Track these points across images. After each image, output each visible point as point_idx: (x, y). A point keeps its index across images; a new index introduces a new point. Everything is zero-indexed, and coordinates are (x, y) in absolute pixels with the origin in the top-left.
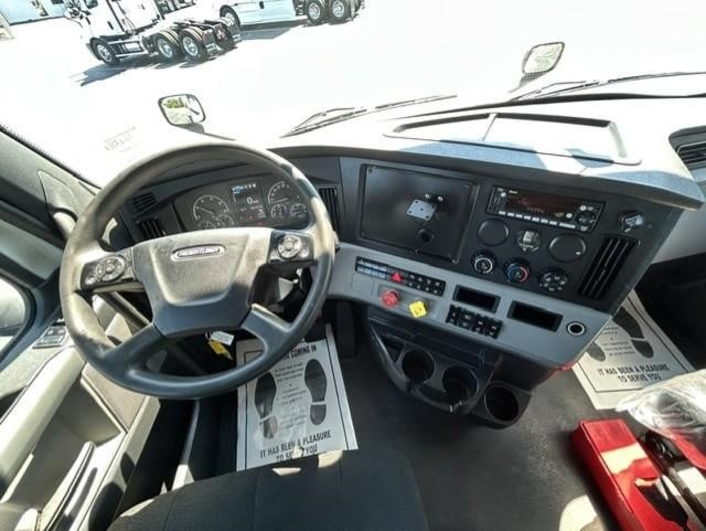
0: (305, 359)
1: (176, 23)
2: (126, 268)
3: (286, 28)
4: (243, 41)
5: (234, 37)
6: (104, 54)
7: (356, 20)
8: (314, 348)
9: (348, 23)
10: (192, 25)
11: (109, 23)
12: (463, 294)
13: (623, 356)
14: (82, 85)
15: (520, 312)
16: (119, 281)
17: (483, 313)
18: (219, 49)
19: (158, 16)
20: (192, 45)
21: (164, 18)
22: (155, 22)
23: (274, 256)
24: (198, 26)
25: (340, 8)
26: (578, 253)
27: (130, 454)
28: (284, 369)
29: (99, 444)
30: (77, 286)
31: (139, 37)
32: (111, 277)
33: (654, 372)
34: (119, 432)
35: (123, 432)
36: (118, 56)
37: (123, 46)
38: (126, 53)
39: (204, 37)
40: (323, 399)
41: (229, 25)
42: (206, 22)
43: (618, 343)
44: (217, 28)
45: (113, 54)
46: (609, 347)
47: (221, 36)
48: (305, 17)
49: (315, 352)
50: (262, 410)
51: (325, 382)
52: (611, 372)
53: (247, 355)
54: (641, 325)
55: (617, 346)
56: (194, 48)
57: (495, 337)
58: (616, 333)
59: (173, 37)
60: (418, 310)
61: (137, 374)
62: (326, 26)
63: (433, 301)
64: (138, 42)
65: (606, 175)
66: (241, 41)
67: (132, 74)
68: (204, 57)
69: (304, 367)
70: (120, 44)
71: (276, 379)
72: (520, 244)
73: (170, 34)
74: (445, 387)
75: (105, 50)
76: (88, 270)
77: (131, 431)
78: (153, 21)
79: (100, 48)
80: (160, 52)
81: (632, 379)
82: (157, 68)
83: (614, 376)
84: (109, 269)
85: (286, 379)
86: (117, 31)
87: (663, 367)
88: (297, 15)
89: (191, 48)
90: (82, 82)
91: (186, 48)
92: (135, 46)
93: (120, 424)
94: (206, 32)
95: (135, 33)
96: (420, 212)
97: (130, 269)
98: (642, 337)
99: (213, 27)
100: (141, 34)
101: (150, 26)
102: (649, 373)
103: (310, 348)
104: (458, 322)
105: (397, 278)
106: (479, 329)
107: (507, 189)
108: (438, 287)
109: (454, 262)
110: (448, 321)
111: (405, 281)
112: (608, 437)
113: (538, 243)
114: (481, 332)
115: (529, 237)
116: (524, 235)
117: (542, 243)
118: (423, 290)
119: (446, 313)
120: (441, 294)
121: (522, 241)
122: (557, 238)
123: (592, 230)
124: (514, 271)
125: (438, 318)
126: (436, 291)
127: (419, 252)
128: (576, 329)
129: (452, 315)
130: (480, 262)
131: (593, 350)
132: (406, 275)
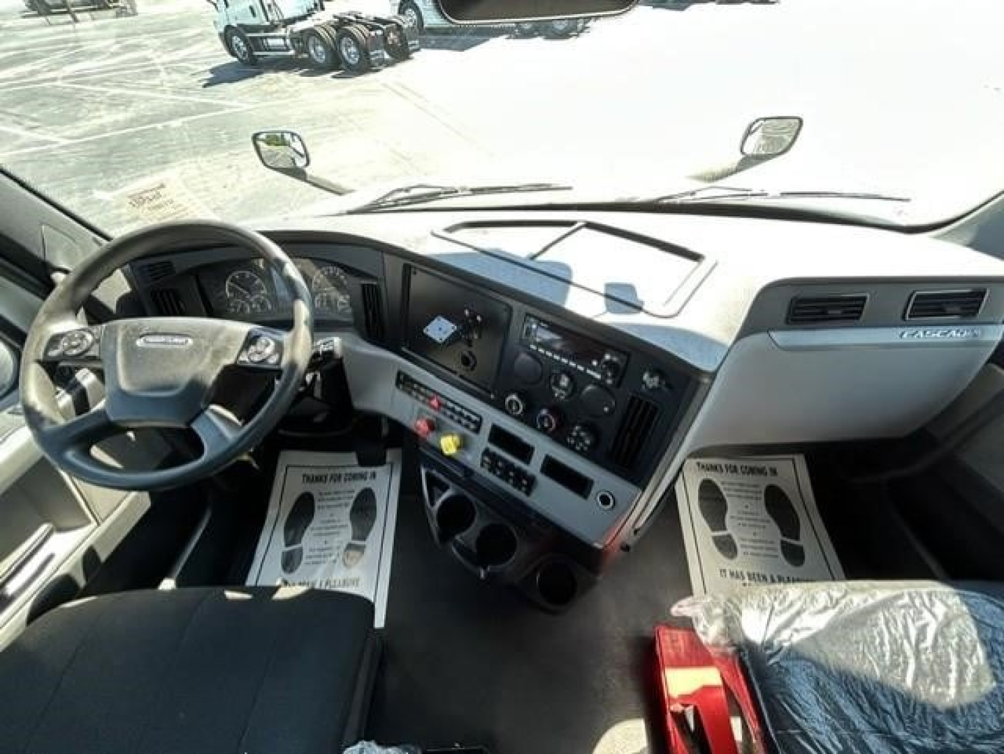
0: (359, 486)
1: (335, 17)
2: (92, 344)
4: (423, 50)
5: (410, 43)
6: (239, 48)
7: (584, 36)
8: (374, 475)
9: (571, 39)
10: (357, 22)
11: (251, 8)
12: (499, 436)
13: (762, 558)
14: (205, 86)
15: (553, 469)
16: (82, 357)
17: (518, 463)
18: (387, 56)
19: (316, 5)
20: (353, 49)
21: (323, 9)
22: (310, 12)
23: (244, 358)
24: (365, 25)
26: (606, 409)
27: (98, 550)
28: (329, 493)
29: (61, 530)
30: (38, 355)
31: (286, 32)
32: (75, 352)
34: (89, 522)
35: (95, 524)
36: (256, 53)
37: (264, 41)
38: (266, 50)
39: (369, 41)
40: (364, 539)
41: (405, 26)
42: (377, 20)
43: (760, 541)
44: (389, 30)
45: (250, 50)
46: (747, 543)
47: (393, 41)
49: (373, 481)
50: (290, 539)
51: (373, 519)
52: (736, 575)
53: (290, 469)
54: (802, 522)
55: (758, 545)
56: (354, 53)
57: (528, 493)
58: (764, 527)
59: (329, 35)
60: (448, 447)
61: (74, 456)
62: (539, 41)
63: (470, 439)
64: (284, 38)
66: (418, 50)
67: (270, 80)
68: (365, 66)
69: (355, 495)
70: (262, 38)
71: (317, 504)
72: (553, 388)
73: (325, 30)
74: (477, 548)
75: (241, 44)
76: (55, 340)
77: (105, 526)
78: (308, 11)
79: (236, 40)
80: (310, 55)
82: (302, 75)
83: (739, 582)
84: (74, 343)
85: (329, 507)
86: (260, 20)
89: (350, 53)
90: (205, 82)
91: (345, 53)
92: (280, 42)
93: (92, 513)
94: (373, 33)
95: (282, 24)
96: (437, 332)
97: (96, 347)
98: (797, 538)
99: (384, 27)
100: (290, 27)
101: (303, 18)
103: (369, 475)
104: (492, 469)
105: (434, 403)
106: (511, 481)
107: (539, 320)
108: (475, 422)
109: (492, 396)
110: (482, 465)
111: (442, 409)
112: (683, 651)
113: (570, 390)
114: (515, 485)
115: (564, 381)
116: (560, 378)
117: (574, 391)
118: (459, 422)
119: (480, 456)
120: (477, 431)
121: (557, 384)
122: (589, 388)
123: (618, 384)
124: (542, 418)
125: (473, 459)
126: (472, 426)
127: (461, 377)
128: (605, 500)
129: (487, 459)
130: (511, 402)
131: (724, 543)
132: (443, 401)
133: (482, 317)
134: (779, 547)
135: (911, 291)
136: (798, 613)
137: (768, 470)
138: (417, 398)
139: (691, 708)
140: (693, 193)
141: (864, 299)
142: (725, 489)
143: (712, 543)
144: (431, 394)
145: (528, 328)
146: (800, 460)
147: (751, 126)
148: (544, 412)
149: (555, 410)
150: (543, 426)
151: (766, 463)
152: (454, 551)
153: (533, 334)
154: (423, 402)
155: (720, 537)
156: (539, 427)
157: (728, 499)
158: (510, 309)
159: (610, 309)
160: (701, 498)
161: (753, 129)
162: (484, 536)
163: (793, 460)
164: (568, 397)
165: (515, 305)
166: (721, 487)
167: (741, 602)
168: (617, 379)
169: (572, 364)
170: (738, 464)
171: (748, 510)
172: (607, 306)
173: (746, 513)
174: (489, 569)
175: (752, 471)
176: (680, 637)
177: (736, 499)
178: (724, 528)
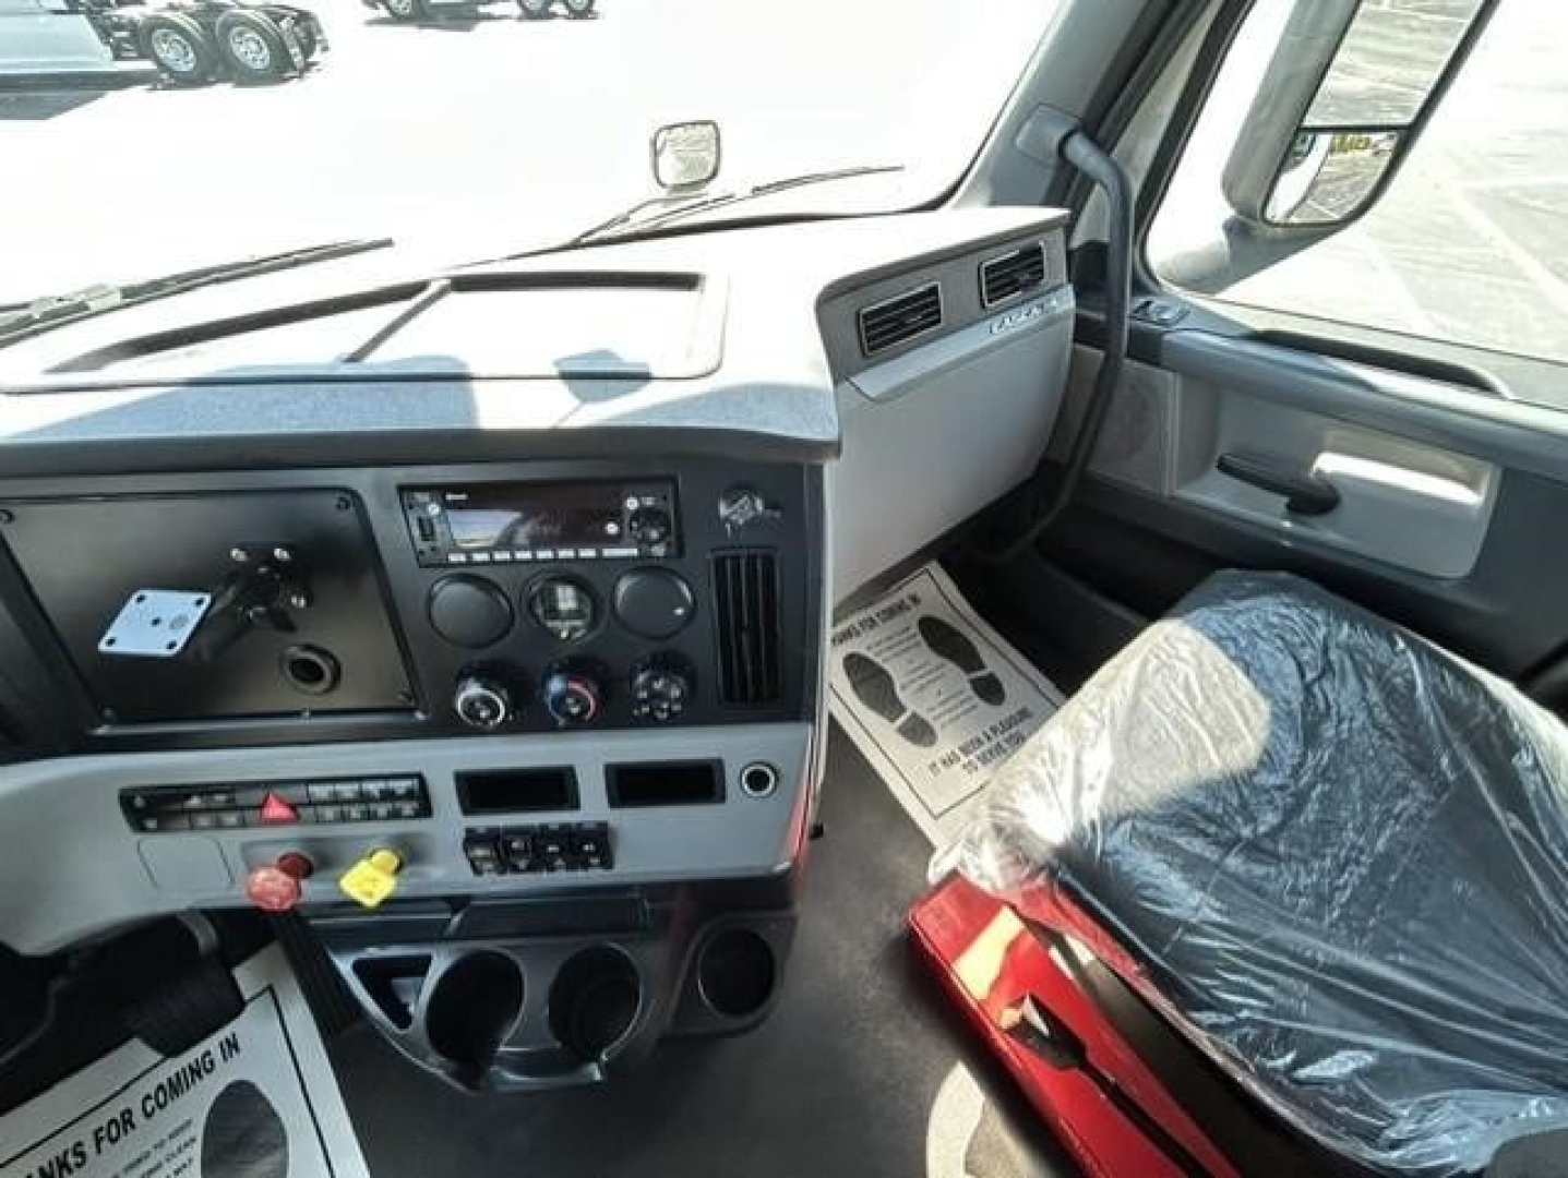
0: (197, 1104)
3: (83, 93)
7: (311, 77)
8: (232, 1046)
12: (479, 790)
13: (962, 719)
15: (632, 785)
17: (554, 818)
25: (254, 47)
26: (679, 611)
33: (1013, 731)
43: (949, 698)
46: (938, 710)
48: (147, 65)
49: (237, 1060)
52: (949, 761)
54: (975, 643)
55: (950, 705)
57: (607, 863)
58: (943, 675)
60: (369, 887)
63: (417, 835)
65: (625, 416)
69: (198, 1130)
72: (550, 624)
74: (558, 1037)
81: (984, 759)
83: (957, 767)
87: (1024, 714)
88: (117, 57)
96: (148, 634)
98: (981, 665)
102: (1006, 735)
104: (505, 864)
105: (276, 810)
106: (559, 862)
107: (439, 490)
108: (409, 795)
109: (420, 716)
110: (477, 871)
111: (307, 812)
112: (958, 921)
113: (588, 611)
114: (571, 867)
115: (566, 598)
116: (552, 593)
117: (596, 609)
118: (369, 816)
119: (463, 855)
120: (425, 810)
121: (553, 612)
122: (624, 586)
123: (680, 550)
124: (559, 700)
125: (449, 872)
126: (408, 808)
127: (315, 713)
128: (757, 780)
129: (480, 852)
130: (470, 703)
131: (913, 730)
132: (298, 793)
133: (284, 547)
134: (970, 692)
135: (976, 263)
136: (1078, 762)
137: (908, 602)
138: (219, 826)
139: (1028, 1001)
140: (625, 220)
141: (933, 291)
142: (877, 655)
143: (901, 739)
144: (256, 796)
145: (420, 521)
146: (934, 567)
147: (654, 143)
148: (556, 685)
149: (576, 667)
150: (568, 714)
151: (902, 594)
152: (511, 1077)
153: (438, 529)
154: (243, 824)
155: (904, 724)
156: (562, 722)
157: (886, 667)
158: (351, 498)
159: (585, 399)
160: (855, 687)
161: (659, 145)
162: (561, 997)
163: (927, 570)
164: (592, 626)
165: (361, 480)
166: (870, 655)
167: (1013, 800)
168: (672, 539)
169: (566, 553)
170: (871, 612)
171: (916, 665)
172: (577, 395)
173: (914, 671)
174: (604, 1057)
175: (891, 613)
176: (943, 903)
177: (895, 660)
178: (902, 709)
